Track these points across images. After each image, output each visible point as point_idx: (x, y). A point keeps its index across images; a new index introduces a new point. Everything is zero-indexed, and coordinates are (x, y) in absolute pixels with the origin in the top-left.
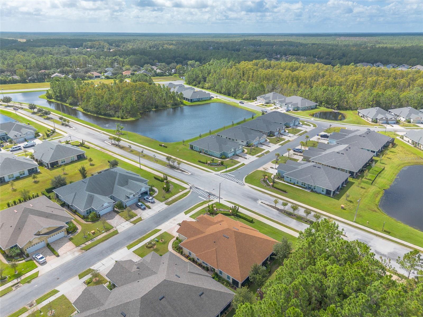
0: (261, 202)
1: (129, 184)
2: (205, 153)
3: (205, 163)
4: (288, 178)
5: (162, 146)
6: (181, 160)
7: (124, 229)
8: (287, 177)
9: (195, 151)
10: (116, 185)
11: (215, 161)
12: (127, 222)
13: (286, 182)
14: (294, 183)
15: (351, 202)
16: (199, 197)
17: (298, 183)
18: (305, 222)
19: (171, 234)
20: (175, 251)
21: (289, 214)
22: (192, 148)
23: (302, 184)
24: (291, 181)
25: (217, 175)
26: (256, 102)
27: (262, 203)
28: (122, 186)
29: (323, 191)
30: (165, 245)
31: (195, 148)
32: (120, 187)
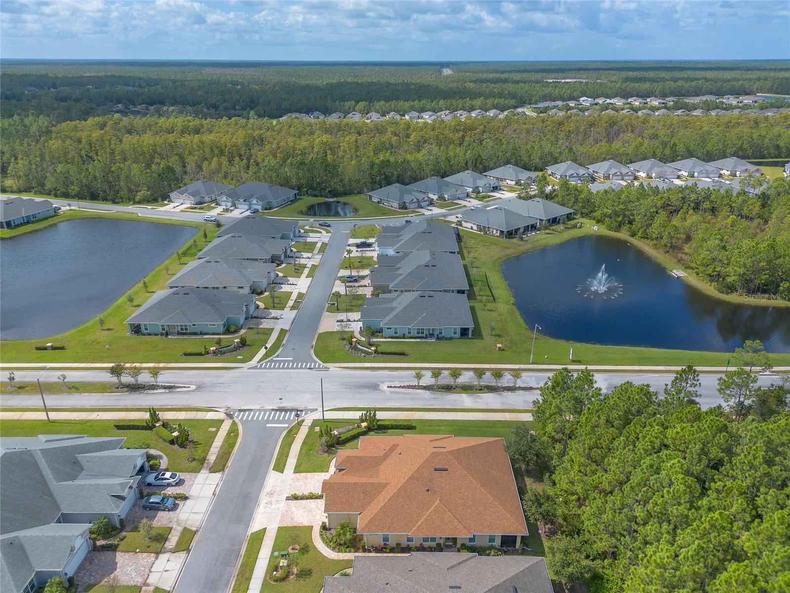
0: (388, 387)
1: (86, 465)
2: (179, 334)
3: (203, 355)
4: (391, 328)
5: (45, 349)
6: (138, 365)
7: (172, 576)
8: (388, 328)
9: (149, 334)
10: (54, 484)
11: (223, 344)
12: (163, 557)
13: (389, 338)
14: (404, 335)
15: (499, 336)
16: (268, 425)
17: (409, 333)
18: (480, 392)
19: (296, 525)
20: (346, 552)
21: (448, 389)
22: (137, 329)
23: (418, 333)
24: (396, 333)
25: (255, 368)
26: (172, 205)
27: (391, 387)
28: (73, 478)
29: (455, 333)
30: (309, 554)
31: (146, 329)
32: (71, 483)
